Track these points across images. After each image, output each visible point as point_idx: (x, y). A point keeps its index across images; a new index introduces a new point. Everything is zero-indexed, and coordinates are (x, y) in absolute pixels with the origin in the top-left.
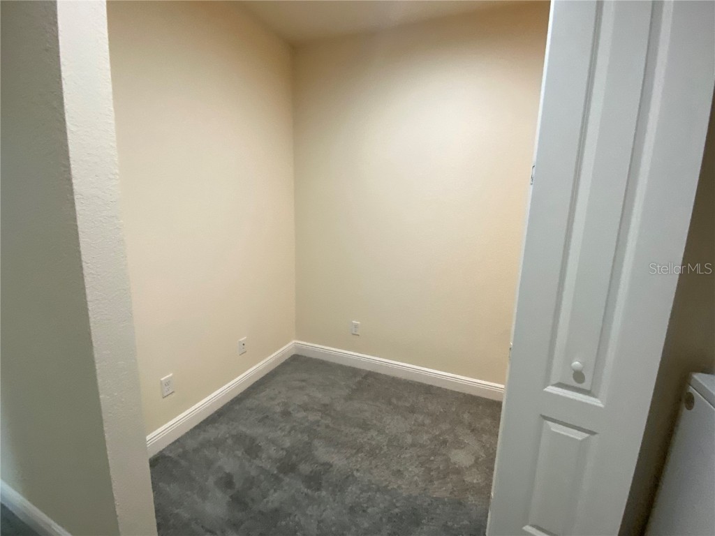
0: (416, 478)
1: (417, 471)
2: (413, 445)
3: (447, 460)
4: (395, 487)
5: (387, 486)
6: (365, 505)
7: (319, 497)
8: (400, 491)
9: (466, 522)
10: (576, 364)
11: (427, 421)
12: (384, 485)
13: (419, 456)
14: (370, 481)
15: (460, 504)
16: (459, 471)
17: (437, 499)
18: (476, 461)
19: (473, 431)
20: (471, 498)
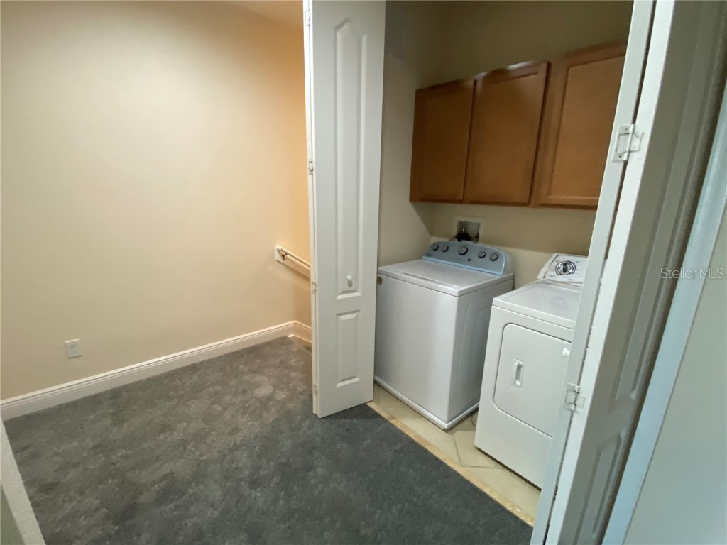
0: (249, 423)
1: (244, 419)
2: (225, 409)
3: (257, 399)
4: (241, 439)
5: (235, 443)
6: (234, 465)
7: (190, 496)
8: (247, 439)
9: (299, 417)
10: (349, 277)
11: (218, 388)
12: (232, 445)
13: (237, 411)
14: (219, 452)
15: (288, 412)
16: (270, 398)
17: (273, 422)
18: (274, 386)
19: (255, 372)
20: (290, 405)
